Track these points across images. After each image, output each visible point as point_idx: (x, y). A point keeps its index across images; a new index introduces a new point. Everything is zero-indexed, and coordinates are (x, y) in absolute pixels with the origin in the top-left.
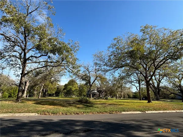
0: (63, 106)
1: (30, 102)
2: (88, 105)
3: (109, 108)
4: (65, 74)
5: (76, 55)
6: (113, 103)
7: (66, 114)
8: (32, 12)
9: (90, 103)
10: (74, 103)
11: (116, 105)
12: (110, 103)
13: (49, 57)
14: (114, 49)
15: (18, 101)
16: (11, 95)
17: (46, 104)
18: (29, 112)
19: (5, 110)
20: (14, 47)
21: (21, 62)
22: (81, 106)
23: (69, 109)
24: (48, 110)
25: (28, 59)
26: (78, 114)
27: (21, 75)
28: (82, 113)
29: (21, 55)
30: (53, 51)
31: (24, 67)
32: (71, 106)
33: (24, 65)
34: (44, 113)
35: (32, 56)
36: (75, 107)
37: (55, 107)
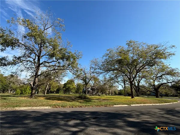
0: (69, 101)
1: (41, 98)
2: (87, 101)
3: (103, 103)
4: (66, 75)
5: (78, 61)
6: (106, 98)
7: (72, 107)
8: (47, 29)
9: (88, 98)
10: (75, 99)
11: (109, 100)
12: (104, 98)
13: (59, 63)
14: (107, 58)
15: (32, 97)
16: (22, 92)
17: (55, 100)
18: (44, 106)
19: (24, 104)
20: (31, 54)
21: (35, 65)
22: (81, 101)
23: (73, 103)
24: (58, 104)
25: (42, 64)
26: (81, 107)
27: (35, 76)
28: (84, 106)
29: (35, 60)
30: (62, 58)
31: (38, 70)
32: (74, 101)
33: (38, 68)
34: (55, 106)
35: (45, 62)
36: (78, 102)
37: (63, 102)
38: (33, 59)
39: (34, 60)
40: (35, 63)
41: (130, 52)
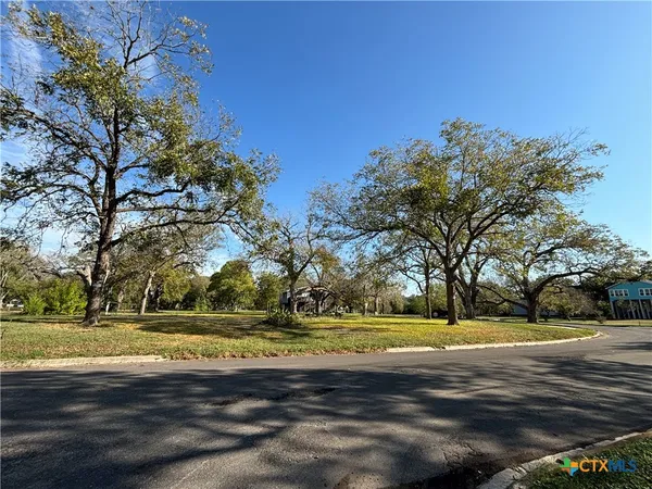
0: (229, 336)
1: (127, 325)
2: (294, 333)
3: (352, 341)
4: (220, 243)
5: (262, 192)
6: (361, 326)
7: (243, 357)
8: (139, 59)
9: (298, 326)
10: (253, 328)
11: (371, 330)
12: (355, 326)
13: (190, 196)
14: (371, 182)
15: (92, 322)
16: (51, 305)
17: (179, 332)
18: (138, 354)
19: (61, 348)
21: (96, 205)
22: (276, 334)
23: (246, 341)
24: (192, 347)
25: (123, 198)
26: (276, 355)
27: (100, 246)
28: (286, 352)
31: (110, 221)
32: (248, 335)
33: (109, 215)
34: (179, 353)
35: (135, 192)
36: (264, 337)
37: (207, 337)
38: (86, 181)
39: (92, 183)
40: (94, 195)
41: (454, 162)
